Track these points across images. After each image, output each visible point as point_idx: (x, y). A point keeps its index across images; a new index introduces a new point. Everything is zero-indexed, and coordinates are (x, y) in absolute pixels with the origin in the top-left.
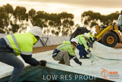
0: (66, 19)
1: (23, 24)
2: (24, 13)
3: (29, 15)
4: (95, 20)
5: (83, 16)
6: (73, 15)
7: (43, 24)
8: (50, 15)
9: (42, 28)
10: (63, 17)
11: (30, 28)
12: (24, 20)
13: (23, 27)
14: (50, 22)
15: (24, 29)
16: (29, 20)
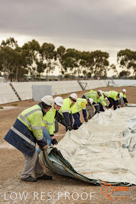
0: (100, 58)
1: (50, 63)
2: (53, 51)
3: (57, 53)
4: (133, 59)
5: (119, 55)
7: (73, 63)
8: (82, 53)
9: (73, 68)
10: (96, 57)
11: (59, 67)
12: (52, 58)
13: (50, 67)
14: (81, 62)
15: (52, 69)
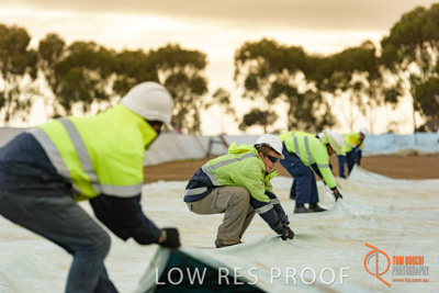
0: (176, 70)
1: (17, 91)
2: (23, 50)
3: (39, 56)
4: (286, 72)
5: (242, 57)
6: (204, 57)
7: (92, 88)
8: (120, 55)
9: (90, 102)
10: (165, 65)
11: (46, 103)
12: (21, 73)
13: (17, 101)
14: (117, 82)
15: (24, 107)
16: (41, 75)
